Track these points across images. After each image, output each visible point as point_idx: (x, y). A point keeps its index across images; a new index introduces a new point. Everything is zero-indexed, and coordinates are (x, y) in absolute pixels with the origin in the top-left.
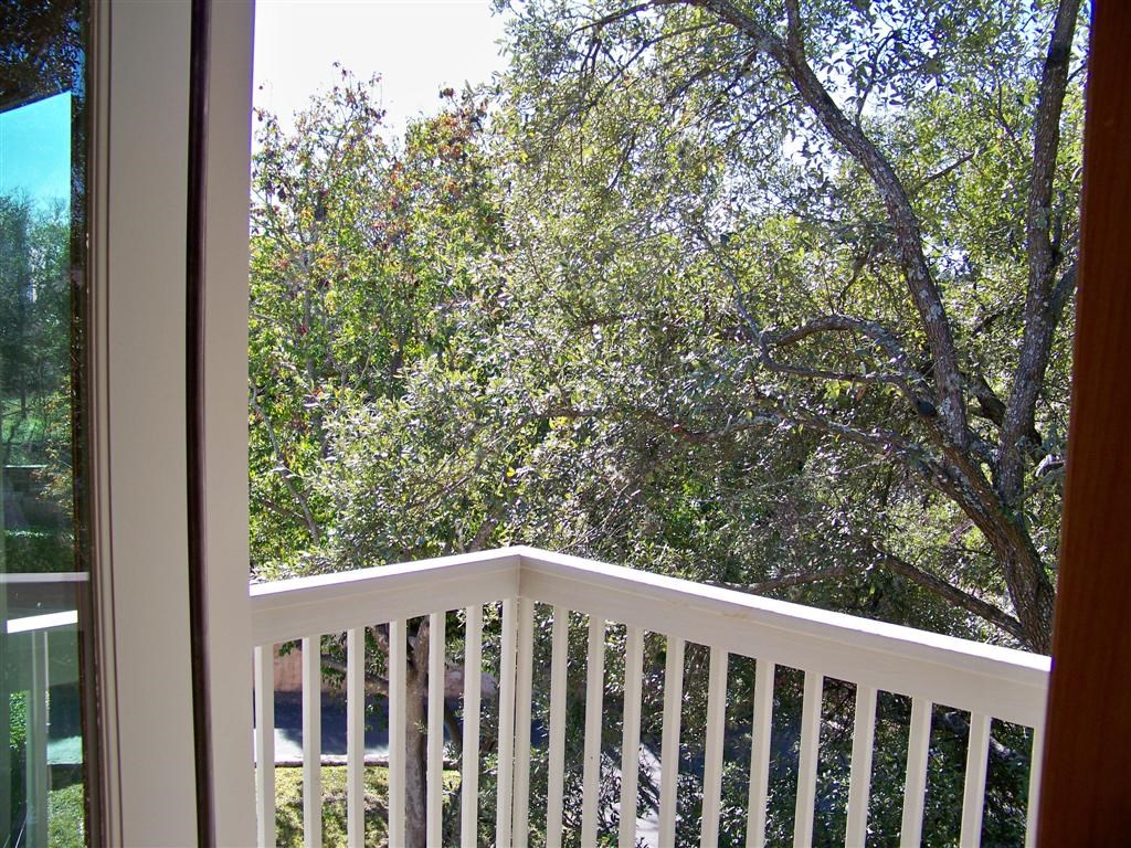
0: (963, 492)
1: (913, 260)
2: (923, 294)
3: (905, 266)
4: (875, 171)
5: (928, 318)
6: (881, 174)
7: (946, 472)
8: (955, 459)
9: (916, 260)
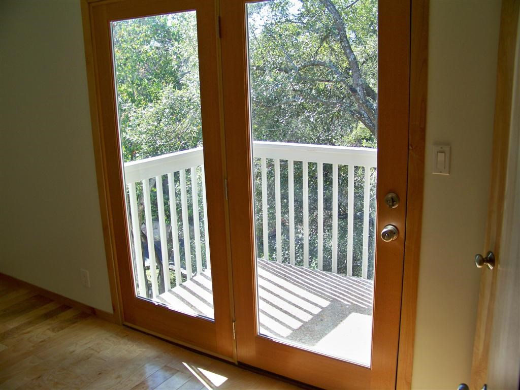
0: (365, 120)
1: (344, 39)
2: (348, 51)
3: (341, 41)
4: (329, 8)
5: (350, 59)
6: (331, 9)
7: (359, 113)
8: (364, 107)
9: (345, 39)
